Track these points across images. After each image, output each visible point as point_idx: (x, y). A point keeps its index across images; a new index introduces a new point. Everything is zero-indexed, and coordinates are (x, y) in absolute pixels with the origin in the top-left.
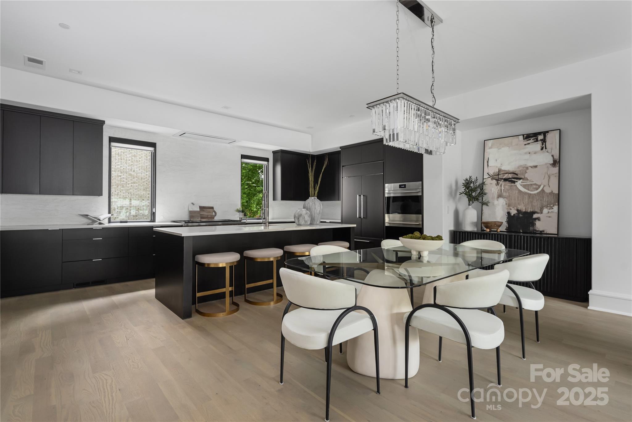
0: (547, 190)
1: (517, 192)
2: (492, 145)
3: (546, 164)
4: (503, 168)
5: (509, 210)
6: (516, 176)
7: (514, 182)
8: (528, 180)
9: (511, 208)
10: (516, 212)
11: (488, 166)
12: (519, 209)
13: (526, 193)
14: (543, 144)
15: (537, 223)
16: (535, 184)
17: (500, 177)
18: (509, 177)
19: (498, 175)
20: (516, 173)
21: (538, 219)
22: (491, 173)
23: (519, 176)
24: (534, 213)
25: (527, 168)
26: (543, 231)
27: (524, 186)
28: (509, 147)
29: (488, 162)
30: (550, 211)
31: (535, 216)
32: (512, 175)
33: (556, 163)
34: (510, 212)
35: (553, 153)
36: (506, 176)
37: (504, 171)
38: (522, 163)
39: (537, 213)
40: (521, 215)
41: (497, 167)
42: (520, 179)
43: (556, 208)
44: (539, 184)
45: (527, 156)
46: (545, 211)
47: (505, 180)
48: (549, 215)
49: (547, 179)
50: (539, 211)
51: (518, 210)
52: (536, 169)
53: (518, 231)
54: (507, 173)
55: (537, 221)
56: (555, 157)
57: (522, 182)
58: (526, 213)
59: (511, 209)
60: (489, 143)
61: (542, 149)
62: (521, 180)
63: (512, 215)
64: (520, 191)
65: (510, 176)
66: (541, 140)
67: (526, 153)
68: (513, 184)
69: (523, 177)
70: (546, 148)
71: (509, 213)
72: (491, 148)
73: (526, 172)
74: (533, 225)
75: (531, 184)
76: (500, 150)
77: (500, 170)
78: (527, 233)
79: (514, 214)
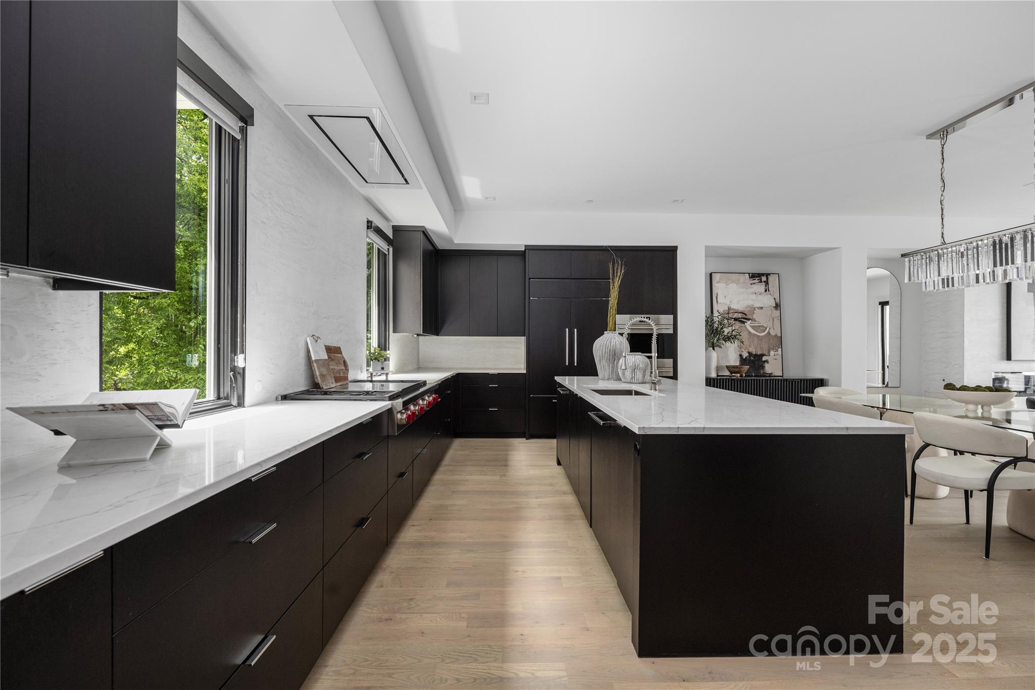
0: (773, 333)
1: (747, 333)
2: (720, 280)
3: (770, 306)
4: (733, 306)
5: (741, 353)
6: (745, 316)
7: (744, 323)
8: (756, 321)
9: (743, 350)
10: (747, 354)
11: (717, 302)
12: (750, 351)
13: (755, 335)
14: (766, 286)
15: (766, 365)
16: (762, 326)
17: (730, 315)
18: (738, 317)
19: (728, 314)
20: (745, 313)
21: (767, 361)
22: (721, 311)
23: (748, 317)
24: (763, 355)
25: (754, 308)
26: (771, 374)
27: (753, 327)
28: (737, 284)
29: (717, 298)
30: (776, 353)
31: (764, 358)
32: (742, 314)
33: (777, 306)
34: (743, 355)
35: (775, 297)
36: (736, 316)
37: (734, 309)
38: (750, 303)
39: (766, 355)
40: (752, 358)
41: (726, 304)
42: (749, 319)
43: (780, 349)
44: (765, 326)
45: (754, 297)
46: (772, 353)
47: (736, 319)
48: (775, 357)
49: (771, 322)
50: (767, 354)
51: (749, 353)
52: (761, 310)
53: (751, 375)
54: (736, 312)
55: (766, 363)
56: (776, 300)
57: (751, 323)
58: (756, 355)
59: (742, 352)
60: (716, 277)
61: (766, 291)
62: (750, 321)
63: (744, 358)
64: (750, 333)
65: (740, 316)
66: (765, 282)
67: (752, 293)
68: (743, 325)
69: (751, 318)
70: (769, 291)
71: (741, 356)
72: (718, 282)
73: (754, 313)
74: (763, 367)
75: (759, 326)
76: (728, 286)
77: (729, 309)
78: (758, 376)
79: (746, 357)
